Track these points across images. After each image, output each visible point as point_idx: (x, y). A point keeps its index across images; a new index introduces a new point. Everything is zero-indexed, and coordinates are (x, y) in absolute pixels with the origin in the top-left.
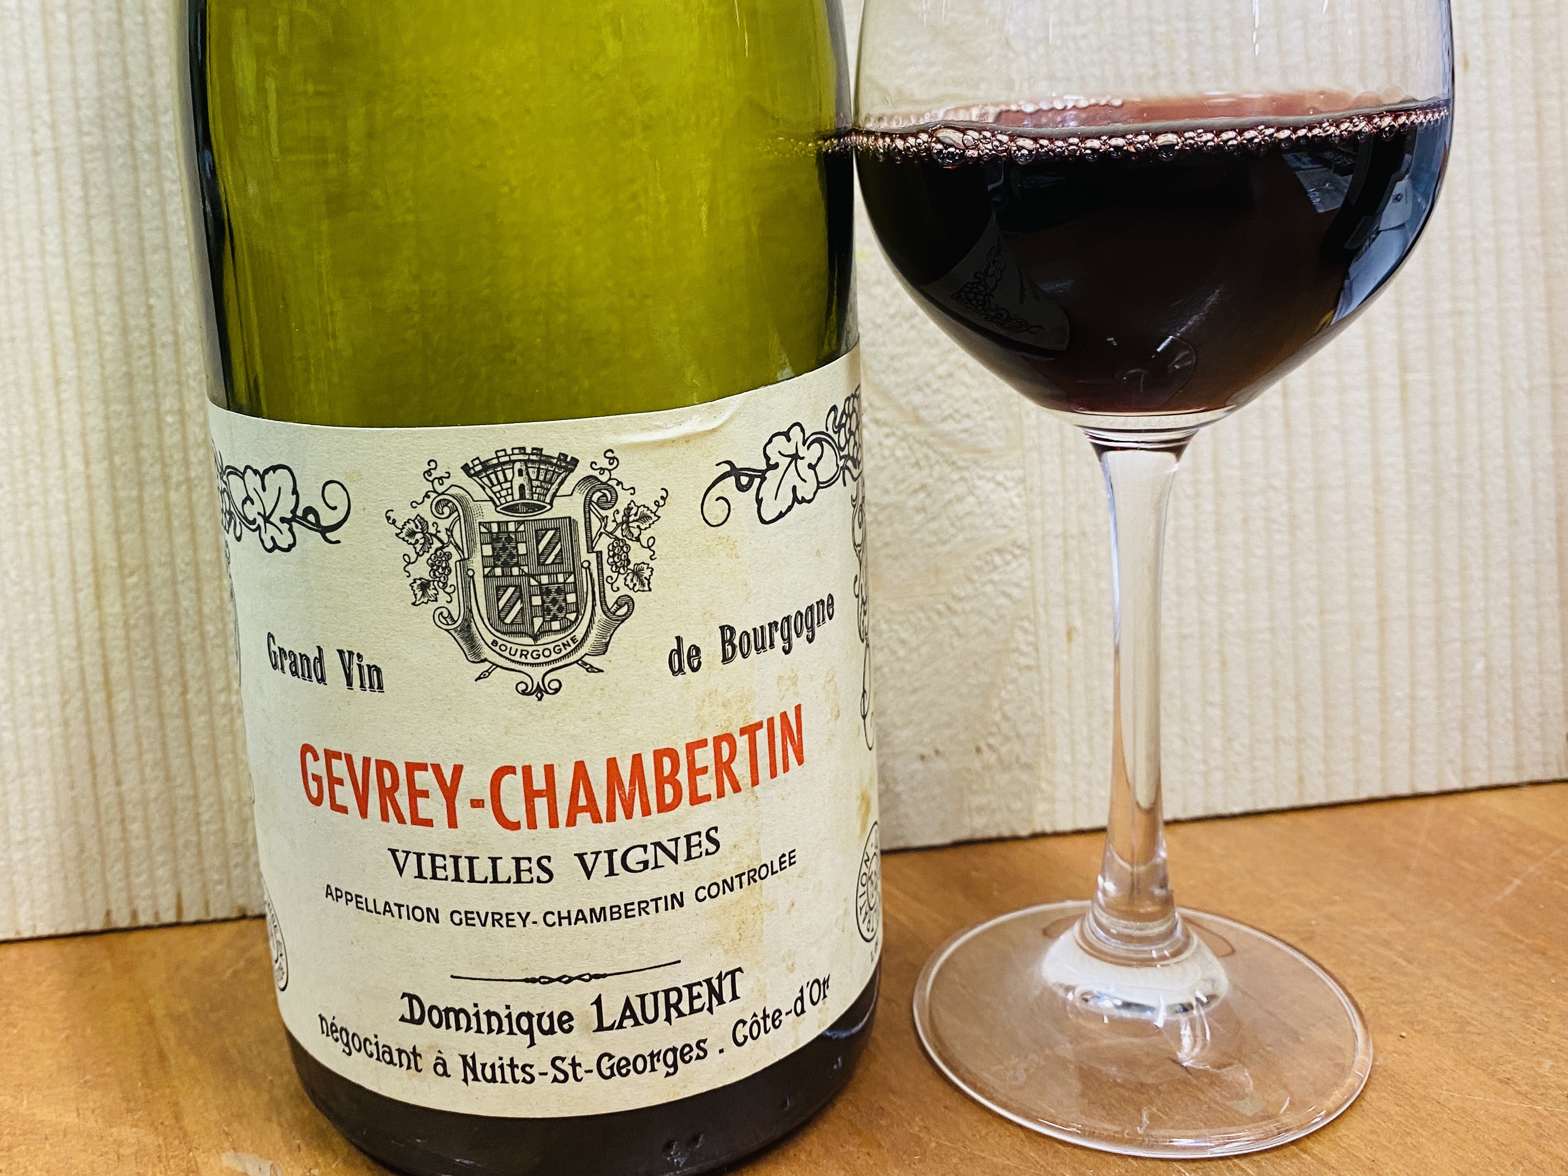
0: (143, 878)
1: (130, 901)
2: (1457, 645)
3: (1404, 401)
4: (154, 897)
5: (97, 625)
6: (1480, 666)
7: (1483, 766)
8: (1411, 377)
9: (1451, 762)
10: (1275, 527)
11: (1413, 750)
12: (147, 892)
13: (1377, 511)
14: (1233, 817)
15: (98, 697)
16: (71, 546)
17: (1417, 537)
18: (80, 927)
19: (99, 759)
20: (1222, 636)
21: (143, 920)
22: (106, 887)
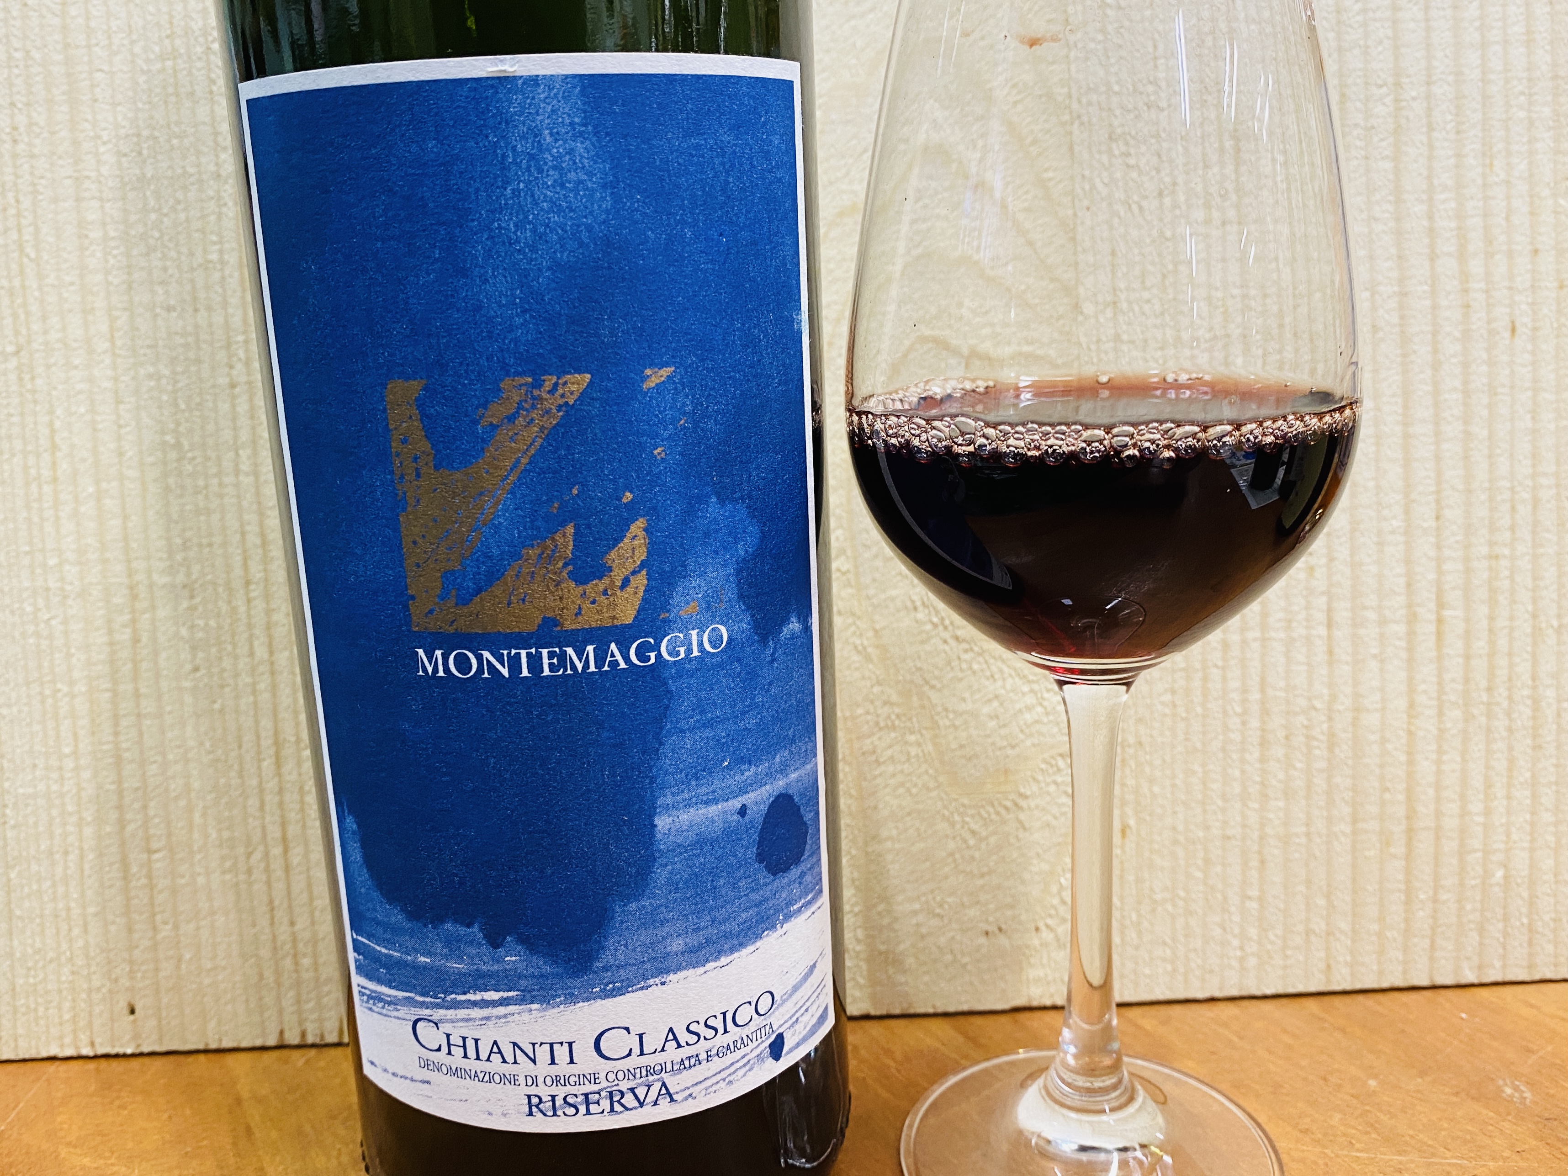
0: (311, 1005)
1: (301, 1022)
2: (1479, 855)
3: (1439, 635)
4: (321, 1020)
5: (277, 789)
6: (1500, 874)
7: (1498, 964)
8: (1446, 613)
9: (1468, 958)
10: (1315, 743)
11: (1433, 947)
12: (314, 1016)
13: (1410, 733)
14: (1265, 997)
15: (277, 851)
16: (257, 722)
17: (1445, 758)
18: (258, 1043)
19: (277, 903)
20: (1261, 838)
21: (310, 1040)
22: (281, 1012)
